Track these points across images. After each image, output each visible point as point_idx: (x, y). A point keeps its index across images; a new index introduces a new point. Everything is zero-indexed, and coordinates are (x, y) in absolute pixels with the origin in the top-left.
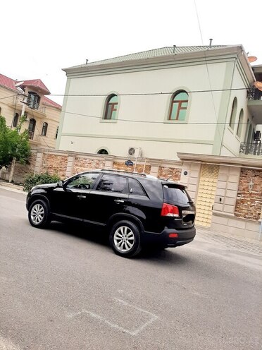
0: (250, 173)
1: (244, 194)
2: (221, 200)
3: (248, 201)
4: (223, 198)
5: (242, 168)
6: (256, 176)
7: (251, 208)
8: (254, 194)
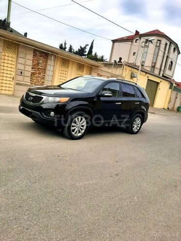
0: (38, 53)
1: (35, 68)
2: (21, 73)
3: (37, 73)
4: (23, 71)
5: (34, 49)
6: (41, 56)
7: (39, 79)
8: (40, 69)
